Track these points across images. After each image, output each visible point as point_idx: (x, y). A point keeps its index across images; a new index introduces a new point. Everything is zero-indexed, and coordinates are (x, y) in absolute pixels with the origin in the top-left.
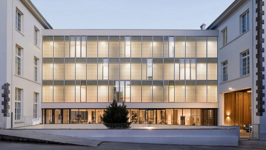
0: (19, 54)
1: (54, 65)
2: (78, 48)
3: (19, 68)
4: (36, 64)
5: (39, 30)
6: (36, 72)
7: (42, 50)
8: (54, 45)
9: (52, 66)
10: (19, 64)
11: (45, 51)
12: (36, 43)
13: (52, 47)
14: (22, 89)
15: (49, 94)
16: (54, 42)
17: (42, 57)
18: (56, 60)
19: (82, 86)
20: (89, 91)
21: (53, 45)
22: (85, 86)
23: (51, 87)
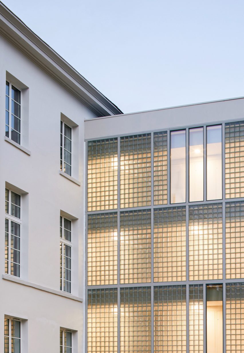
0: (16, 212)
1: (122, 233)
2: (197, 167)
3: (16, 256)
4: (68, 236)
5: (76, 126)
6: (68, 262)
7: (87, 188)
8: (122, 168)
9: (116, 239)
10: (16, 243)
11: (94, 190)
12: (69, 170)
13: (116, 173)
14: (25, 321)
15: (107, 334)
16: (122, 158)
17: (87, 211)
18: (126, 219)
19: (209, 303)
20: (233, 322)
21: (119, 166)
22: (220, 303)
23: (112, 310)
